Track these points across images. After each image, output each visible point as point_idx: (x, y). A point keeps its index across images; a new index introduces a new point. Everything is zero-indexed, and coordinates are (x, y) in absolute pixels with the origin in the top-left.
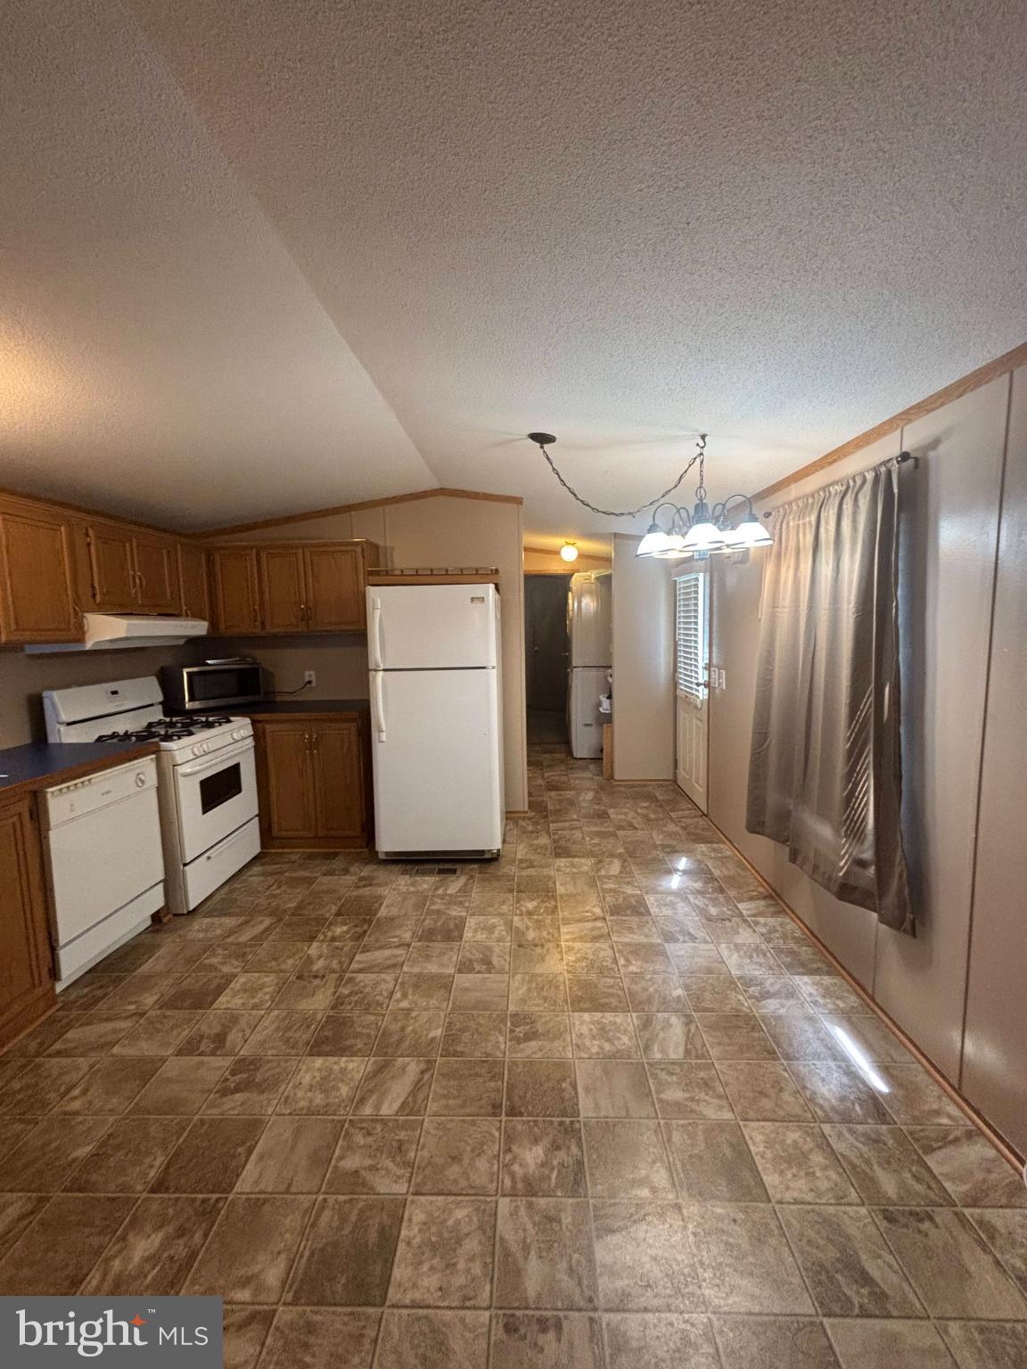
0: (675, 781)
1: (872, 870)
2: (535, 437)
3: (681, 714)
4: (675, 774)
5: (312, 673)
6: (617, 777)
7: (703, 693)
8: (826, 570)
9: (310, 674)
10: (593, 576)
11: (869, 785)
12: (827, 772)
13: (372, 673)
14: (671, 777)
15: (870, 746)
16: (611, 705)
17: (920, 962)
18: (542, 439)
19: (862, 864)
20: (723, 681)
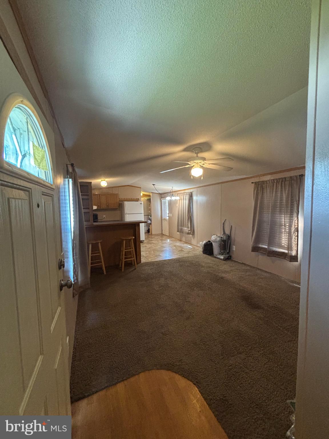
0: (162, 233)
1: (190, 231)
2: (153, 185)
3: (163, 222)
4: (162, 232)
5: (105, 216)
6: (153, 234)
7: (168, 218)
8: (185, 201)
9: (104, 216)
10: (146, 199)
11: (189, 223)
12: (186, 222)
13: (125, 215)
14: (161, 233)
15: (189, 219)
16: (151, 221)
17: (194, 238)
18: (154, 185)
19: (189, 230)
20: (171, 215)
